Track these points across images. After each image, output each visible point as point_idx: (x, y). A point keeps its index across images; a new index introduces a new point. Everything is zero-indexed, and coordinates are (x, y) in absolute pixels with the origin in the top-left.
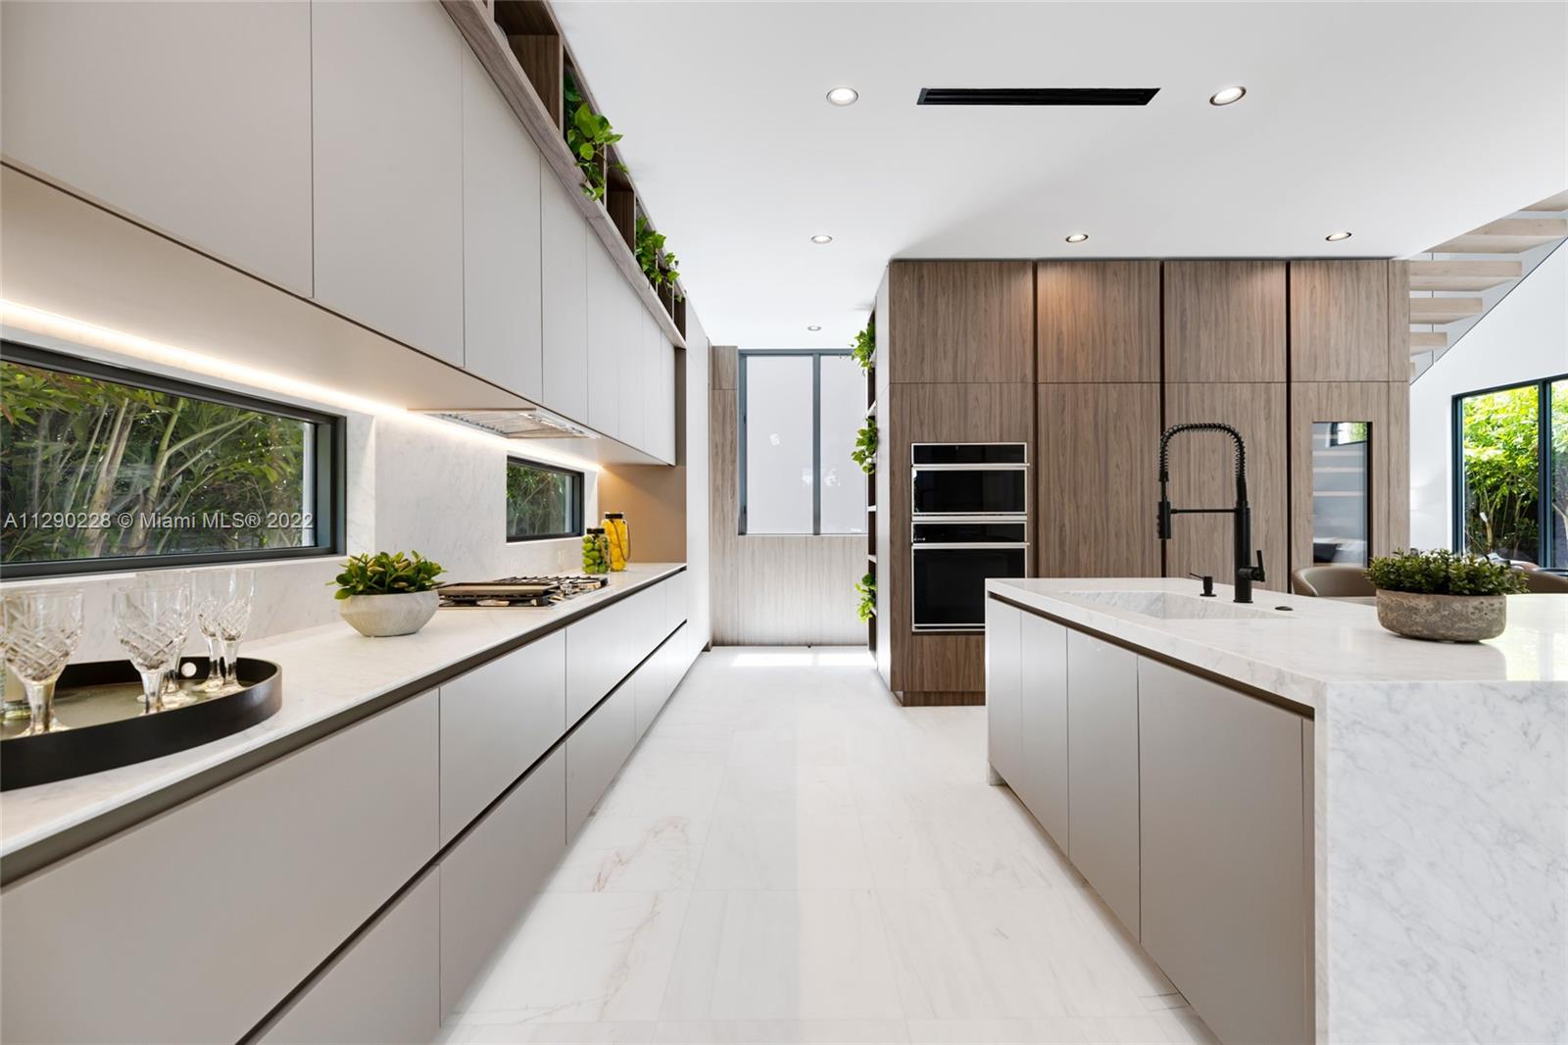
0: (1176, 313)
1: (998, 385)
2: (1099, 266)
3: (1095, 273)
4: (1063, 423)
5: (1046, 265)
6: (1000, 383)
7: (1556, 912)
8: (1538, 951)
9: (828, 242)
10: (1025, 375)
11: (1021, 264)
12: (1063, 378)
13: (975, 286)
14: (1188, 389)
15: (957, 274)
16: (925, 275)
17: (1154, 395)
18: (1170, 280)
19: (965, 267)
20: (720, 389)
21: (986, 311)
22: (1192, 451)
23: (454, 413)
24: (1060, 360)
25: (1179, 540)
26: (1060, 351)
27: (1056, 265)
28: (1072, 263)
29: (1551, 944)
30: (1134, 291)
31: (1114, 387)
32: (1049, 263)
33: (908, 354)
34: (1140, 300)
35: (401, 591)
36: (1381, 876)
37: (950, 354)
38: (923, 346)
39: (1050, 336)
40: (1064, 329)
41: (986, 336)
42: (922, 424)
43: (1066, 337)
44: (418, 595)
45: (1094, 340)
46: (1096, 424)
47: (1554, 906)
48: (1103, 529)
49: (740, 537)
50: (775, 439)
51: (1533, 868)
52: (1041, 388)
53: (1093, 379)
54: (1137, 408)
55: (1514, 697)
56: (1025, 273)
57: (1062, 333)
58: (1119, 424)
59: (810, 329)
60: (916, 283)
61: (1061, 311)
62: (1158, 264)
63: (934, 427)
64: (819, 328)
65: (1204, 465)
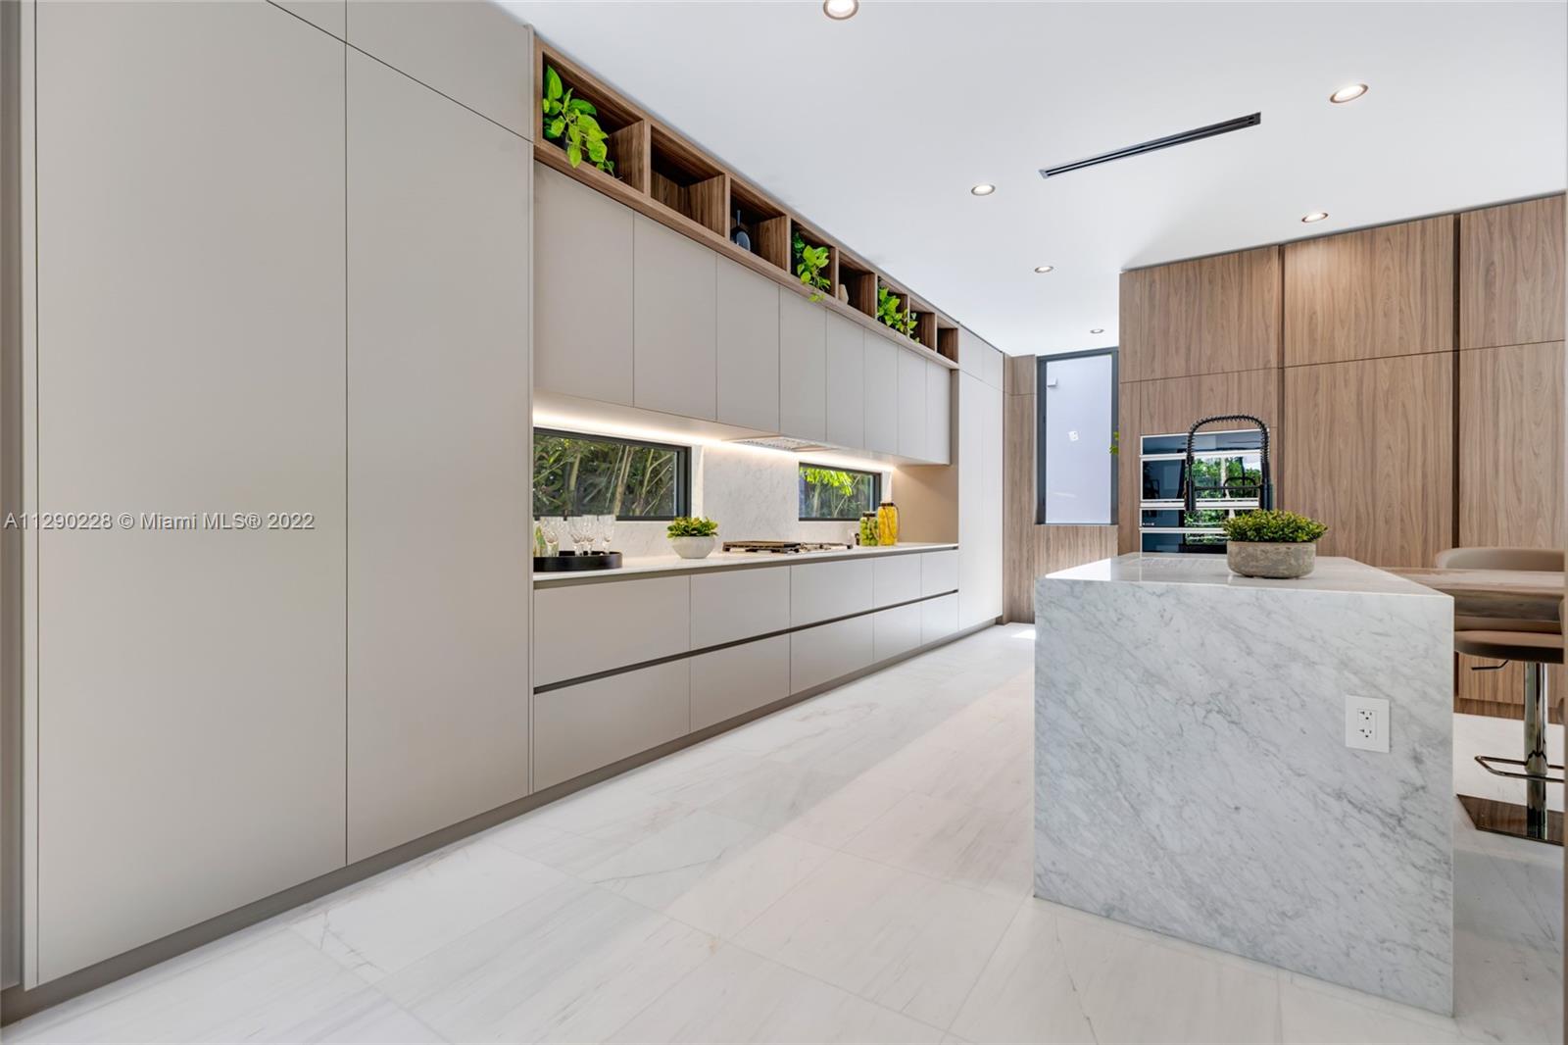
0: (1478, 266)
1: (1236, 374)
2: (1365, 236)
3: (1359, 243)
4: (1316, 405)
5: (1296, 246)
6: (1238, 372)
7: (1182, 730)
8: (1169, 753)
9: (1048, 271)
10: (1269, 361)
11: (1264, 250)
12: (1317, 359)
13: (1210, 282)
14: (1495, 357)
15: (1191, 273)
16: (1158, 282)
17: (1443, 365)
18: (1469, 234)
19: (1200, 265)
20: (1019, 395)
21: (1223, 302)
22: (1502, 424)
23: (750, 440)
24: (1313, 341)
25: (1480, 527)
26: (1312, 332)
27: (1308, 244)
28: (1329, 238)
29: (1179, 750)
30: (1414, 253)
31: (1385, 363)
32: (1299, 243)
33: (1139, 354)
34: (1423, 264)
35: (695, 535)
36: (1066, 692)
37: (1183, 351)
38: (1154, 346)
39: (1300, 315)
40: (1318, 308)
41: (1223, 327)
42: (1152, 417)
43: (1320, 319)
44: (702, 538)
45: (1357, 315)
46: (1359, 403)
47: (1180, 726)
48: (1368, 514)
49: (1038, 526)
50: (1073, 436)
51: (1166, 700)
52: (1289, 373)
53: (1355, 356)
54: (1418, 382)
55: (1154, 593)
56: (1269, 259)
57: (1315, 313)
58: (1391, 401)
59: (1093, 332)
60: (1147, 287)
61: (1314, 291)
62: (1451, 218)
63: (1165, 420)
64: (1102, 331)
65: (1521, 441)
